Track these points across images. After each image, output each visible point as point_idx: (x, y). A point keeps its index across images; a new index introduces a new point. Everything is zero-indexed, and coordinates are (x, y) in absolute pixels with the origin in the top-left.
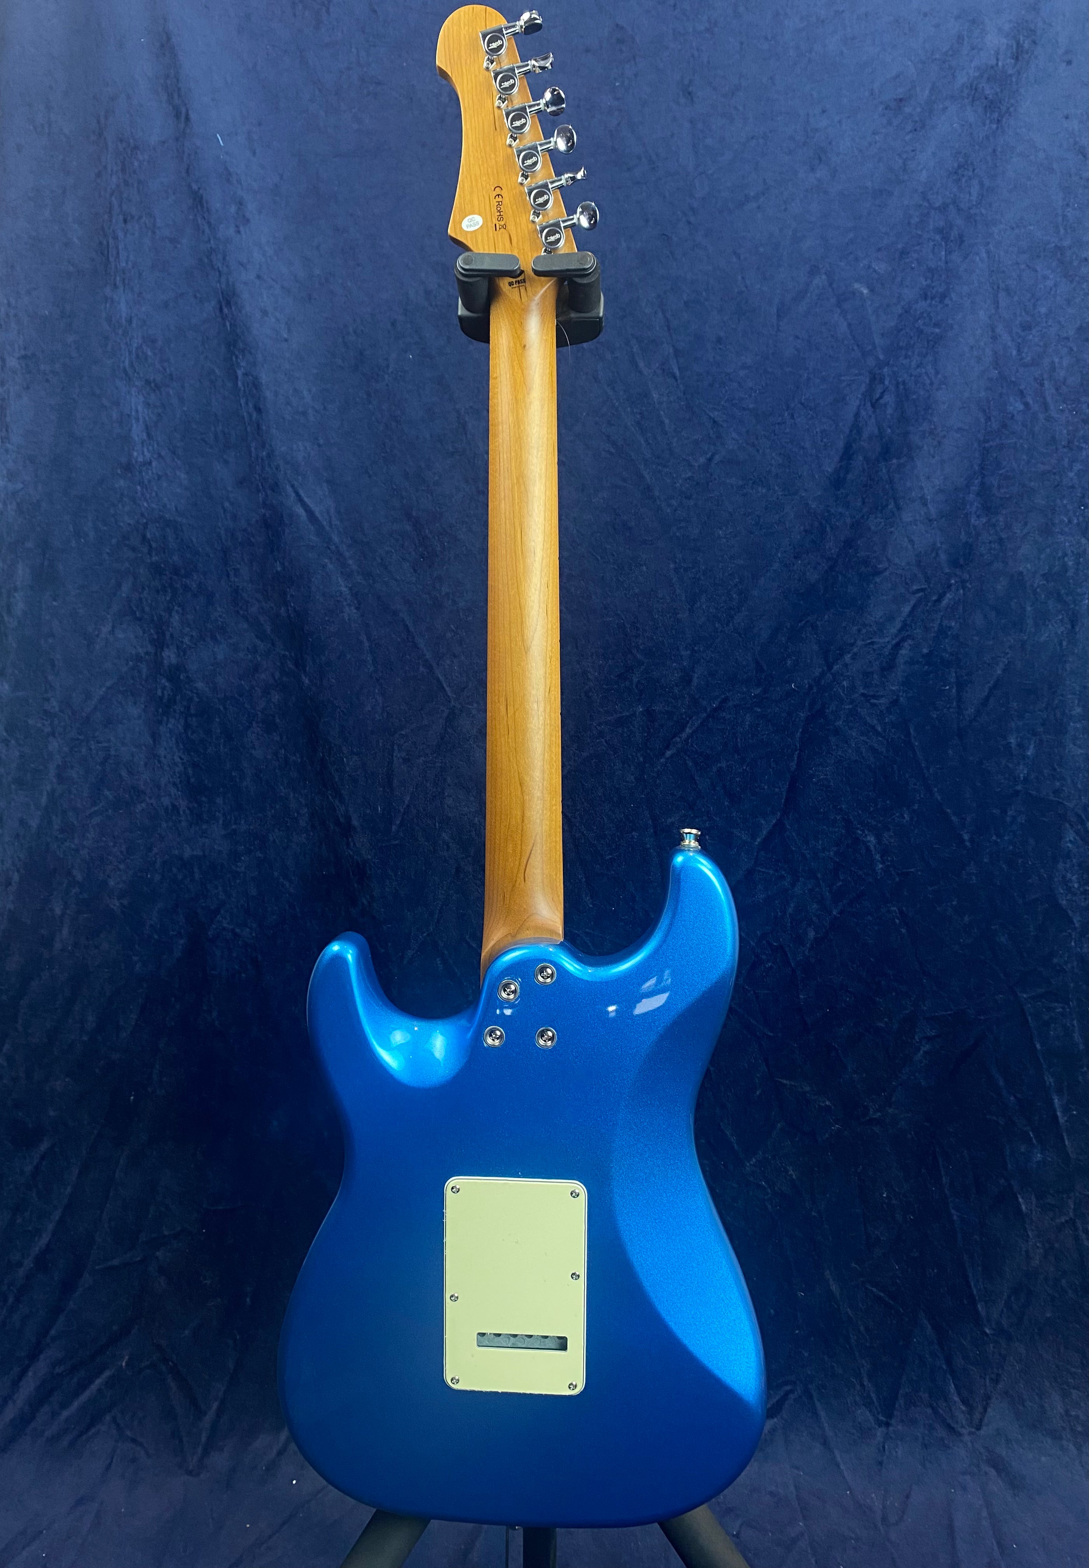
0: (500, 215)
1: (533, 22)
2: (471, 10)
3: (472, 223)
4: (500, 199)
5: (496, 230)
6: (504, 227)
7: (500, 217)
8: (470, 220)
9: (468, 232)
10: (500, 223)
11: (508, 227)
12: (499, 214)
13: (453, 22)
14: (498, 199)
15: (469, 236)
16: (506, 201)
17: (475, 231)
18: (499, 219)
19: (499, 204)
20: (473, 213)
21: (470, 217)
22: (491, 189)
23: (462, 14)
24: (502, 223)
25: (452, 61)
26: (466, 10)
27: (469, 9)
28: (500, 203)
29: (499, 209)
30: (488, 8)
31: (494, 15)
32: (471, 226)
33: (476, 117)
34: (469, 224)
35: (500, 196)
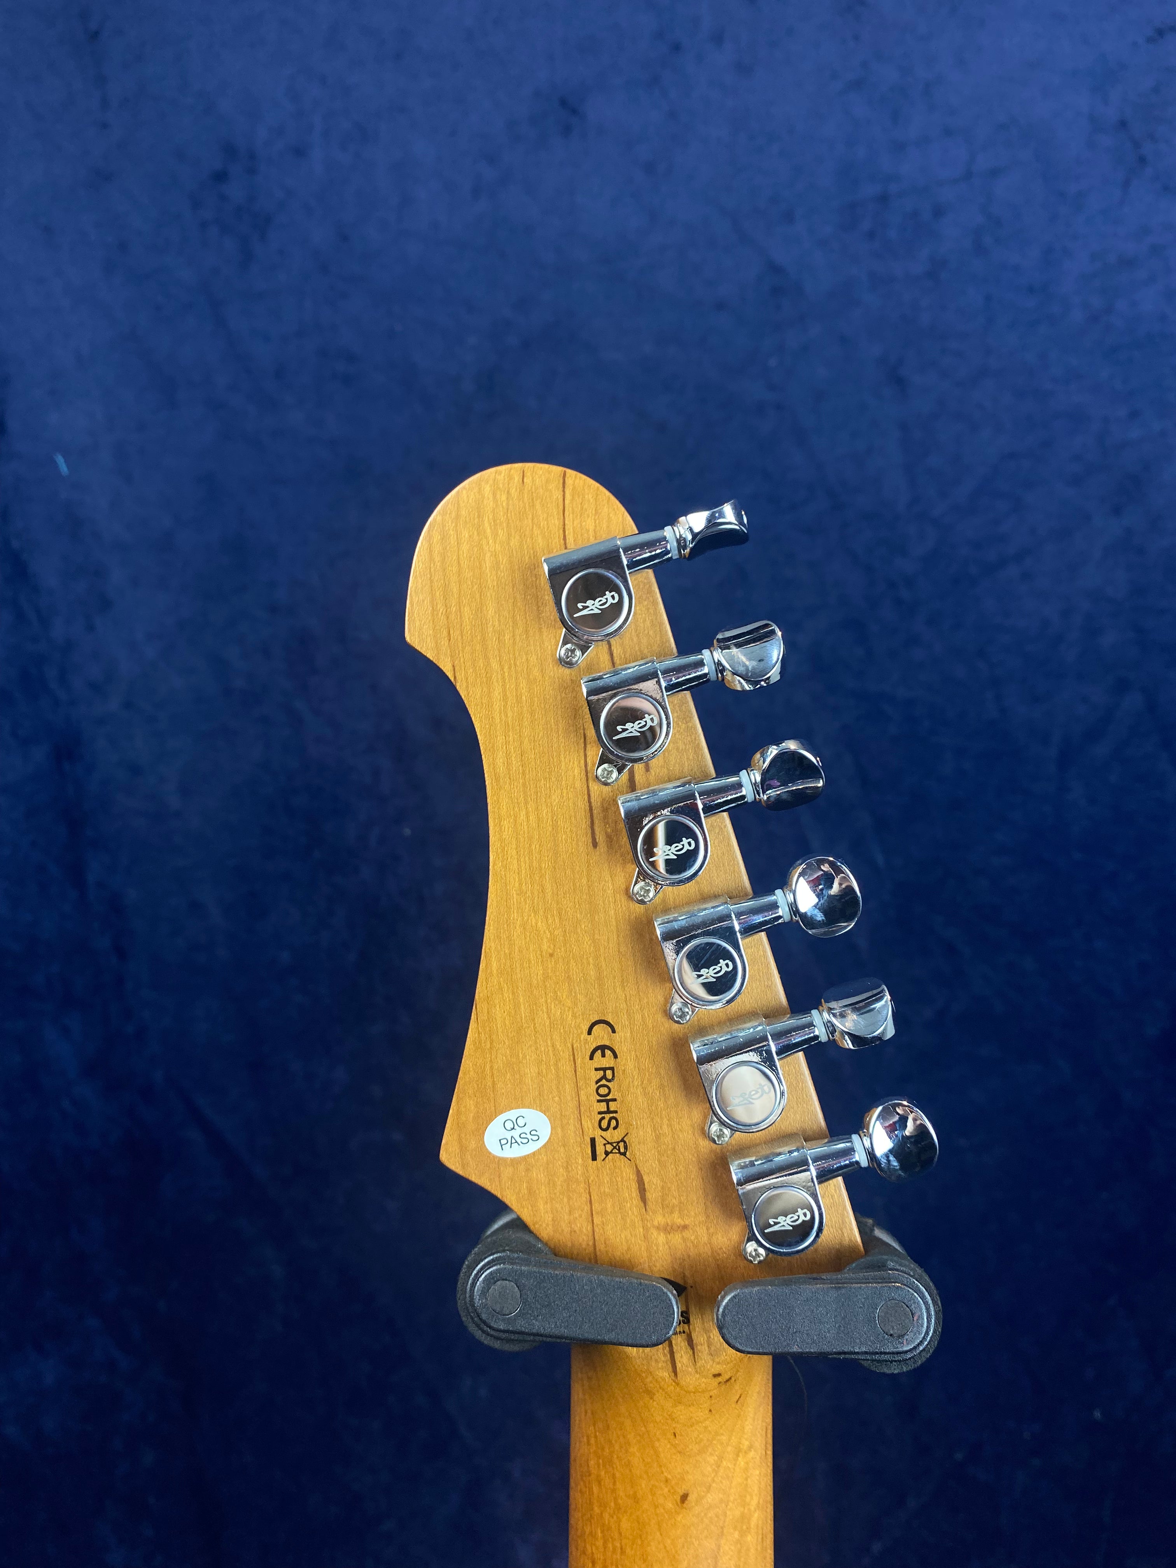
0: (608, 1111)
1: (714, 529)
2: (517, 478)
3: (516, 1134)
4: (607, 1061)
5: (594, 1158)
6: (621, 1148)
7: (608, 1116)
8: (509, 1125)
9: (504, 1160)
10: (607, 1135)
11: (635, 1149)
12: (603, 1107)
13: (458, 517)
14: (600, 1061)
15: (507, 1172)
16: (627, 1063)
17: (525, 1158)
18: (604, 1124)
19: (606, 1076)
20: (519, 1103)
21: (512, 1114)
22: (578, 1027)
23: (487, 489)
24: (614, 1135)
25: (456, 634)
26: (500, 478)
27: (511, 478)
28: (609, 1074)
29: (603, 1091)
30: (570, 472)
31: (590, 497)
32: (513, 1142)
33: (531, 806)
34: (508, 1135)
35: (608, 1053)
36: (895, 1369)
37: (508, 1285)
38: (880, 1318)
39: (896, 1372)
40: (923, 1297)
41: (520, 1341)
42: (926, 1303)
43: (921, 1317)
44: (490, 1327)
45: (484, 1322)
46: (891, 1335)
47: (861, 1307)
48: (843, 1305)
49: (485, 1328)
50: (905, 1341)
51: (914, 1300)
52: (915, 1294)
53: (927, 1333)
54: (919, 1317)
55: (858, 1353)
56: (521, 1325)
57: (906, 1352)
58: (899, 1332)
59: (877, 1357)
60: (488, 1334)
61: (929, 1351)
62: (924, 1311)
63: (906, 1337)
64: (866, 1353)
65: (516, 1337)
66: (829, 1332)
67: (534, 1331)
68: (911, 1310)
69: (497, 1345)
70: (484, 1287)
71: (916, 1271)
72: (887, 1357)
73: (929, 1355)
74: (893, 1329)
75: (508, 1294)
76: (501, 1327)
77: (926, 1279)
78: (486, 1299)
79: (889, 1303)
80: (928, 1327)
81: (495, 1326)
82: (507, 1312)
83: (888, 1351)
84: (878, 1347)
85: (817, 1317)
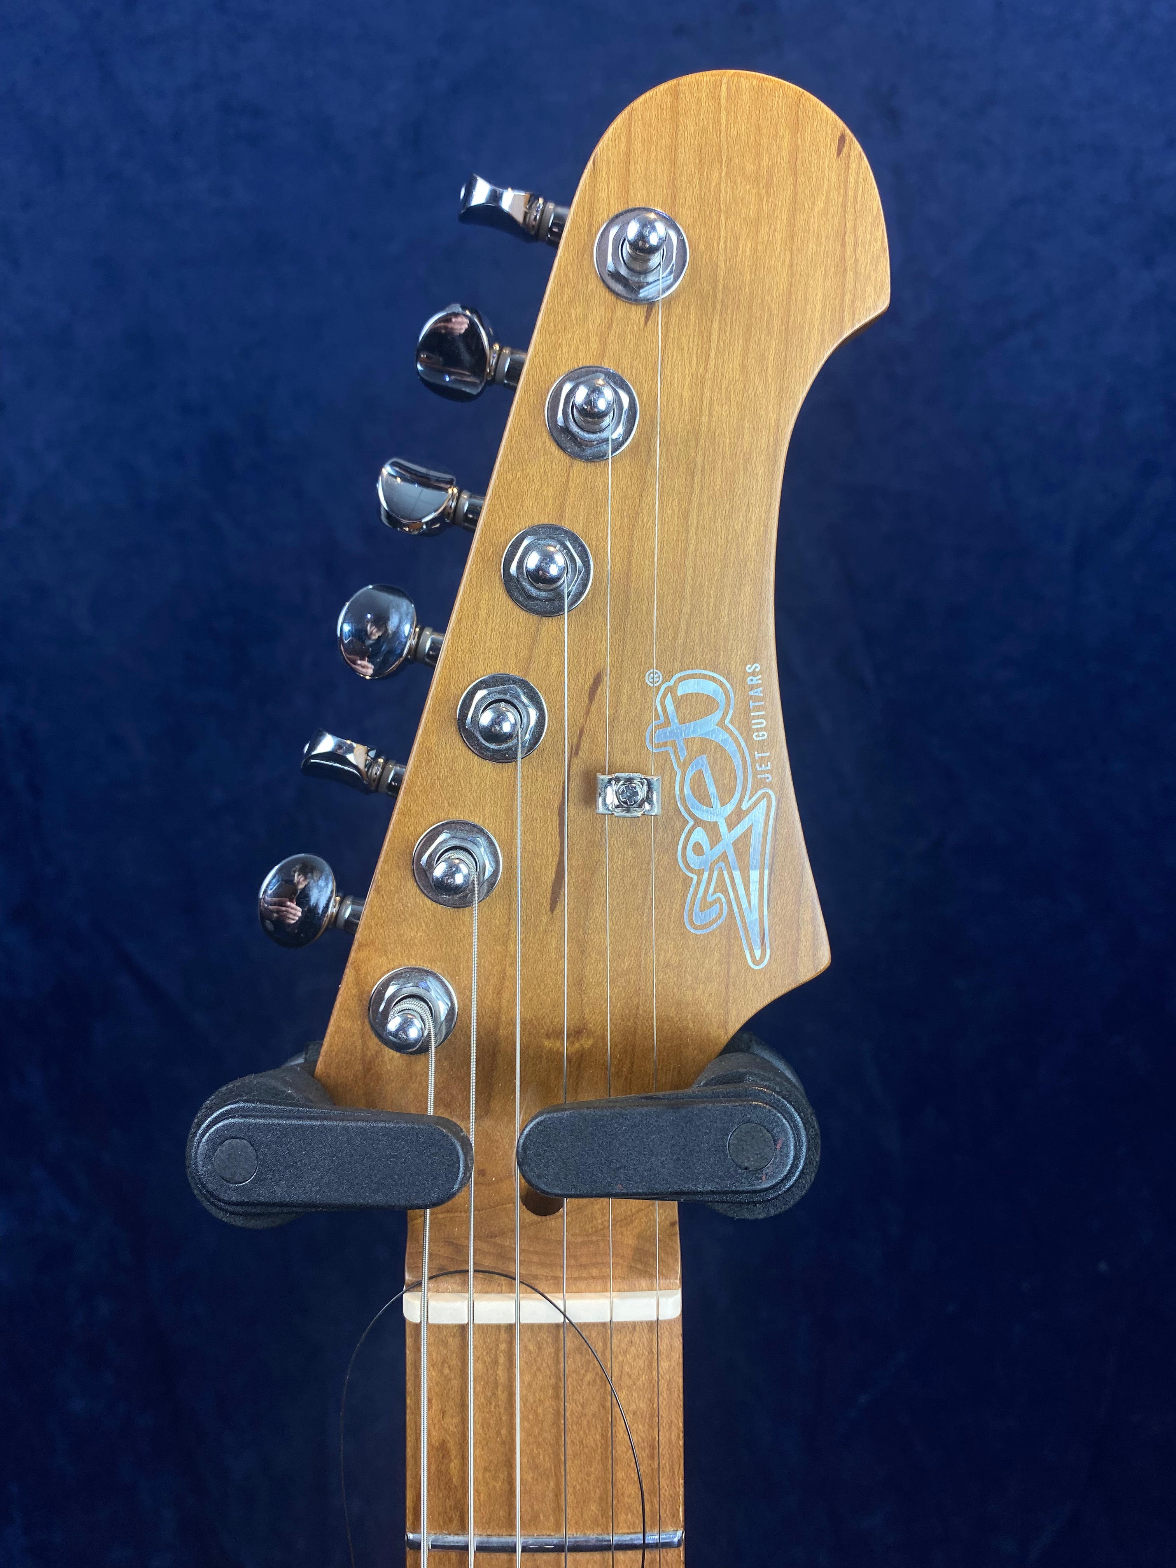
36: (759, 1214)
37: (239, 1145)
38: (731, 1147)
39: (761, 1216)
40: (791, 1119)
41: (269, 1215)
42: (795, 1127)
43: (786, 1145)
44: (219, 1200)
45: (212, 1195)
46: (746, 1168)
47: (707, 1133)
48: (682, 1130)
49: (217, 1202)
50: (764, 1177)
51: (776, 1122)
52: (779, 1114)
53: (794, 1166)
54: (783, 1144)
55: (701, 1193)
56: (263, 1194)
57: (766, 1190)
58: (756, 1164)
59: (728, 1198)
60: (226, 1211)
61: (804, 1187)
62: (791, 1136)
63: (766, 1170)
64: (713, 1192)
65: (258, 1210)
66: (663, 1166)
67: (277, 1200)
68: (773, 1136)
69: (239, 1222)
70: (208, 1150)
71: (784, 1085)
72: (741, 1197)
73: (804, 1192)
74: (749, 1160)
75: (240, 1155)
76: (234, 1199)
77: (796, 1096)
78: (212, 1164)
79: (743, 1126)
80: (797, 1158)
81: (225, 1198)
82: (241, 1179)
83: (741, 1189)
84: (728, 1185)
85: (647, 1146)
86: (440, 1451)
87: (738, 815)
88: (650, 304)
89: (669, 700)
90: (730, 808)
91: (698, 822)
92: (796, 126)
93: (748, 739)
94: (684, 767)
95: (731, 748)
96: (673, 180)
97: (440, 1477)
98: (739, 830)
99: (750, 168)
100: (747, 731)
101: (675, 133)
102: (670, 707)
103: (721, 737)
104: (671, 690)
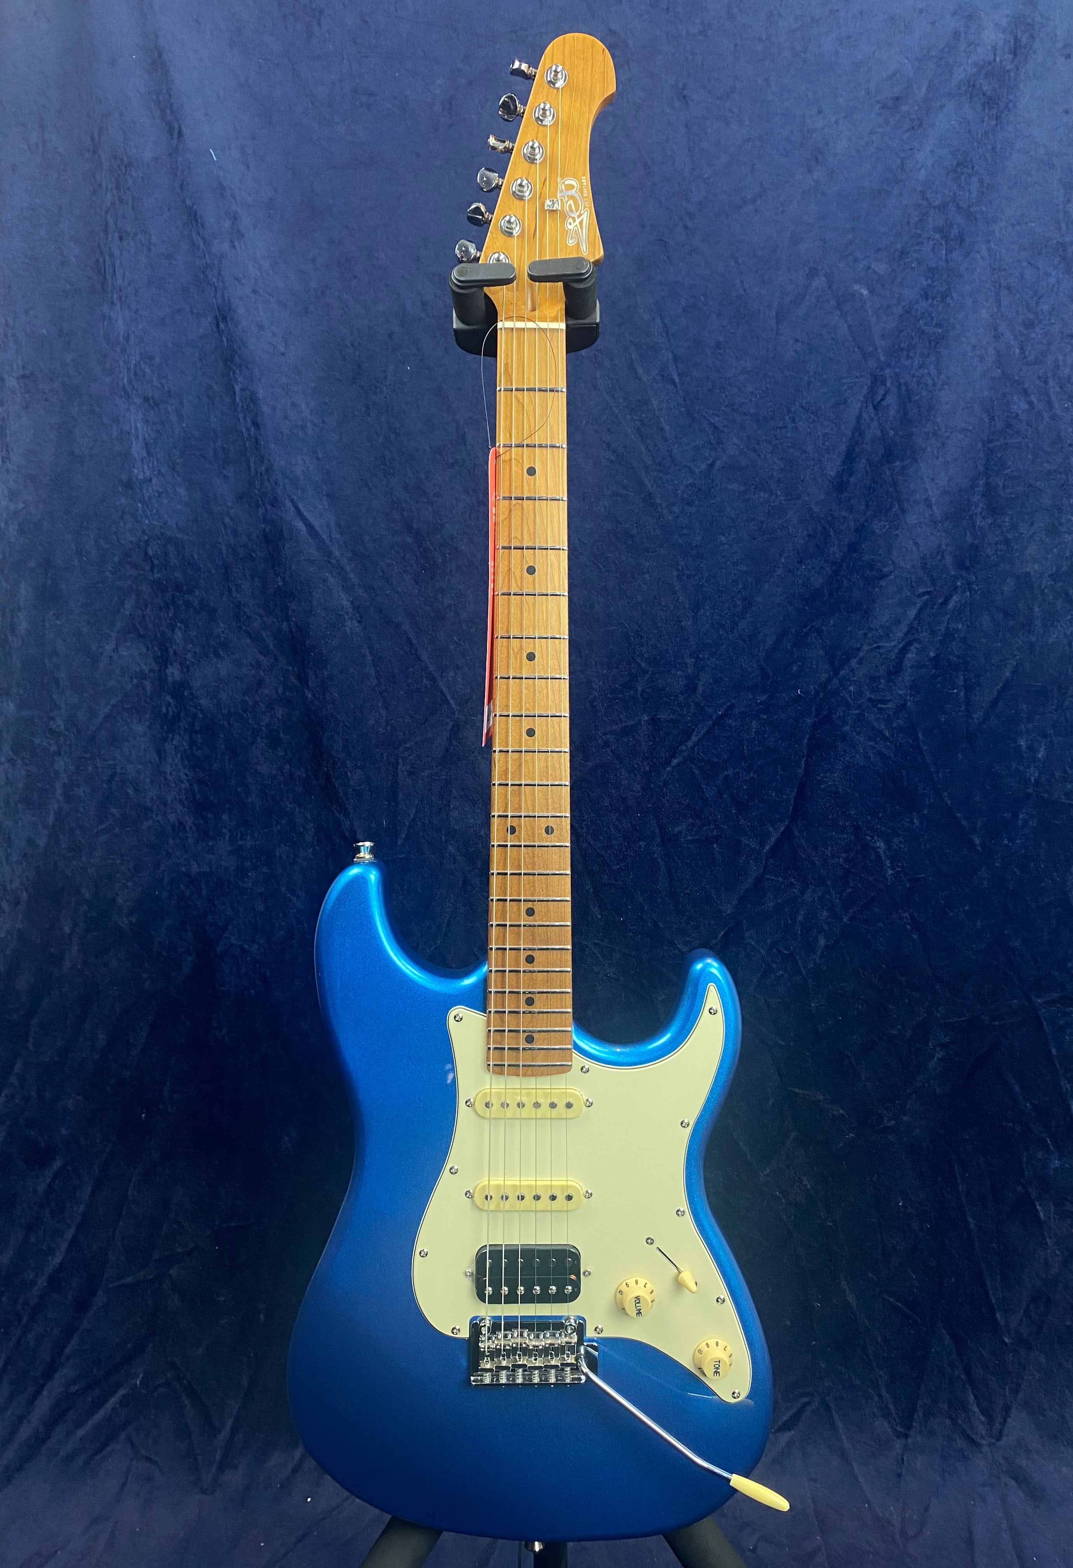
86: (506, 365)
87: (580, 215)
88: (558, 89)
89: (563, 186)
90: (578, 213)
91: (570, 217)
92: (593, 47)
93: (582, 195)
94: (567, 202)
95: (578, 198)
96: (564, 59)
97: (506, 370)
98: (581, 218)
99: (582, 57)
100: (582, 193)
101: (564, 48)
102: (563, 188)
103: (576, 195)
104: (564, 183)
